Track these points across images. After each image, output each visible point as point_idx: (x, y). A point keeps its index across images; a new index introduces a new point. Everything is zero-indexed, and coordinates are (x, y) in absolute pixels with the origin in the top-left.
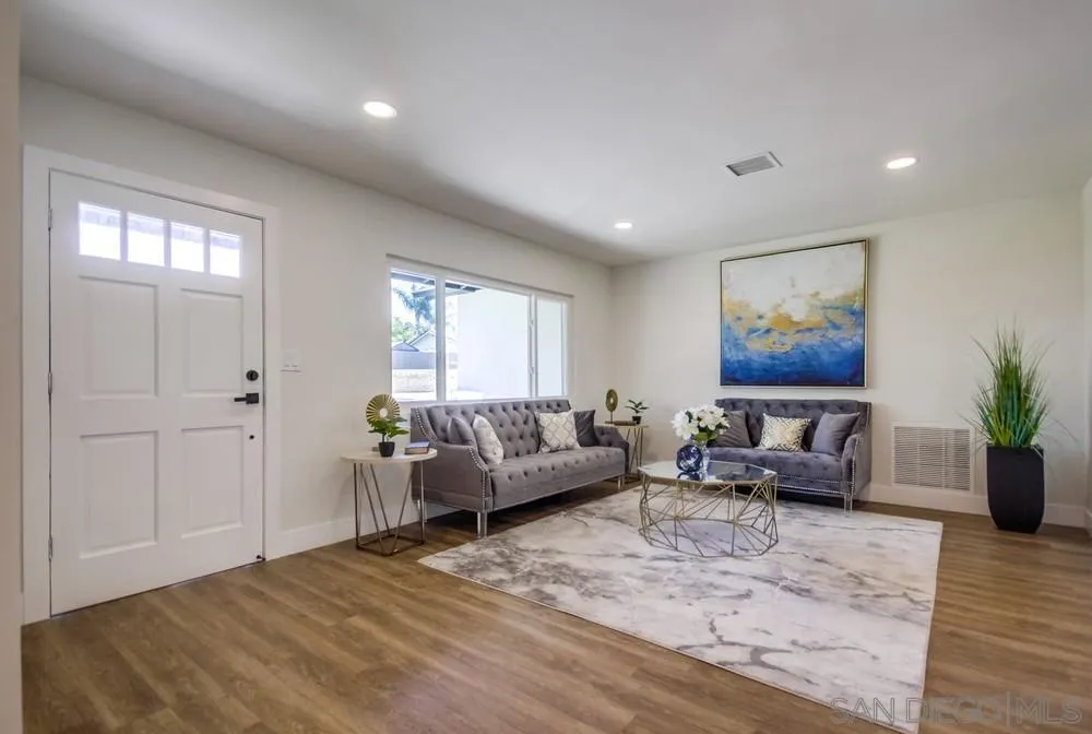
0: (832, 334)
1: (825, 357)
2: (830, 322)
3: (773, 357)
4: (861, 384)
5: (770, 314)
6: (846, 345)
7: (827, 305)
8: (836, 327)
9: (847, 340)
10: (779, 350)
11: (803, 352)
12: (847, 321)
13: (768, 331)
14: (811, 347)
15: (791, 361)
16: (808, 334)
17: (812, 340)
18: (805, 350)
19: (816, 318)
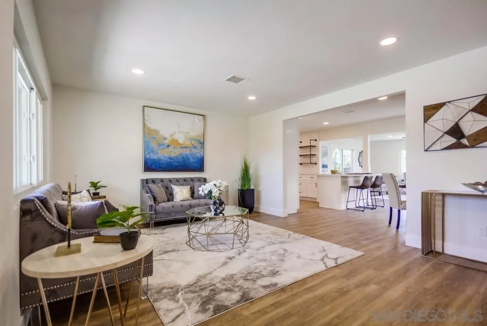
0: (193, 150)
1: (191, 160)
2: (193, 145)
3: (170, 158)
4: (203, 171)
5: (170, 138)
6: (198, 155)
7: (192, 138)
8: (195, 148)
9: (198, 153)
10: (173, 155)
11: (183, 157)
12: (199, 146)
13: (168, 146)
14: (186, 155)
15: (178, 160)
16: (185, 149)
17: (187, 152)
18: (183, 156)
19: (188, 143)
